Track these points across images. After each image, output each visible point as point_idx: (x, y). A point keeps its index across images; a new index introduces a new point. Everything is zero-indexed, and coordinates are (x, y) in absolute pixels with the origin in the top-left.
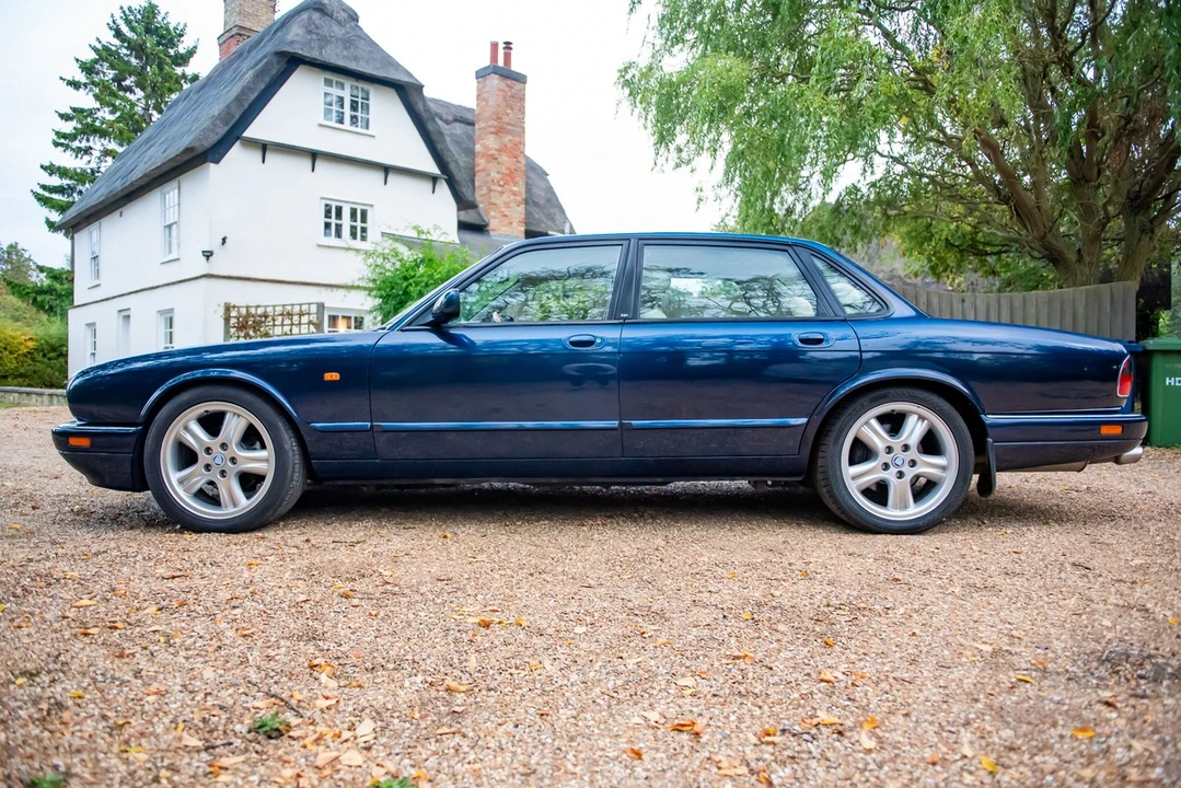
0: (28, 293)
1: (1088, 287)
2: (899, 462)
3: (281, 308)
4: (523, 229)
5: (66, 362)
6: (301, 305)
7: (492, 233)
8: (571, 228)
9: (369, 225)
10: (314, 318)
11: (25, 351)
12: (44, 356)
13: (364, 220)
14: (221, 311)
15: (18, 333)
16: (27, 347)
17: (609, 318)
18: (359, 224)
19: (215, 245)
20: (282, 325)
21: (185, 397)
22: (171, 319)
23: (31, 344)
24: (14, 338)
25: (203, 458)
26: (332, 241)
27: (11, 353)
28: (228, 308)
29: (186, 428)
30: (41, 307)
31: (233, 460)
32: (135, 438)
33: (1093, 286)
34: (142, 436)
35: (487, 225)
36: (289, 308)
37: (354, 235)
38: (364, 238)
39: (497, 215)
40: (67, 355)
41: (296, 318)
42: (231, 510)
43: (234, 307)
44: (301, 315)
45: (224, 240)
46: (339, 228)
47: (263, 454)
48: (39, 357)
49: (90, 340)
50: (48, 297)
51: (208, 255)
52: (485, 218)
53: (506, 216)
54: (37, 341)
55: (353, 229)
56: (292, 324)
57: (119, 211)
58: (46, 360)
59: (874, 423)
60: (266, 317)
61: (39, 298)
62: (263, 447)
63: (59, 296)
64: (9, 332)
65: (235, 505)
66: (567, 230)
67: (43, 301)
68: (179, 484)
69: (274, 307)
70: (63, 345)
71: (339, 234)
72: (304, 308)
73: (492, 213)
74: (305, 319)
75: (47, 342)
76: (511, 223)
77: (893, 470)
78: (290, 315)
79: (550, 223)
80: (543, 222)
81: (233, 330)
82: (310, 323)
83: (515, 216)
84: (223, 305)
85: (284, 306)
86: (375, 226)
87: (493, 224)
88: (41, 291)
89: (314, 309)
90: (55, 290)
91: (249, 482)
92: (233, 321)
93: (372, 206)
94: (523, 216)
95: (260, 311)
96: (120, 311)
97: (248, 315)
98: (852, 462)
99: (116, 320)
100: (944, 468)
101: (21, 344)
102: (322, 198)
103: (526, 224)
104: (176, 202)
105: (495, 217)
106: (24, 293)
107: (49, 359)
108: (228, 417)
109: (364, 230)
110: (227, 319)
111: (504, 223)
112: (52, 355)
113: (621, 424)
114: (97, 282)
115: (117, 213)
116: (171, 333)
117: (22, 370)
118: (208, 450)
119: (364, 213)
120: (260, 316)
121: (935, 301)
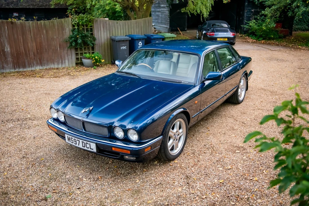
121: (111, 23)
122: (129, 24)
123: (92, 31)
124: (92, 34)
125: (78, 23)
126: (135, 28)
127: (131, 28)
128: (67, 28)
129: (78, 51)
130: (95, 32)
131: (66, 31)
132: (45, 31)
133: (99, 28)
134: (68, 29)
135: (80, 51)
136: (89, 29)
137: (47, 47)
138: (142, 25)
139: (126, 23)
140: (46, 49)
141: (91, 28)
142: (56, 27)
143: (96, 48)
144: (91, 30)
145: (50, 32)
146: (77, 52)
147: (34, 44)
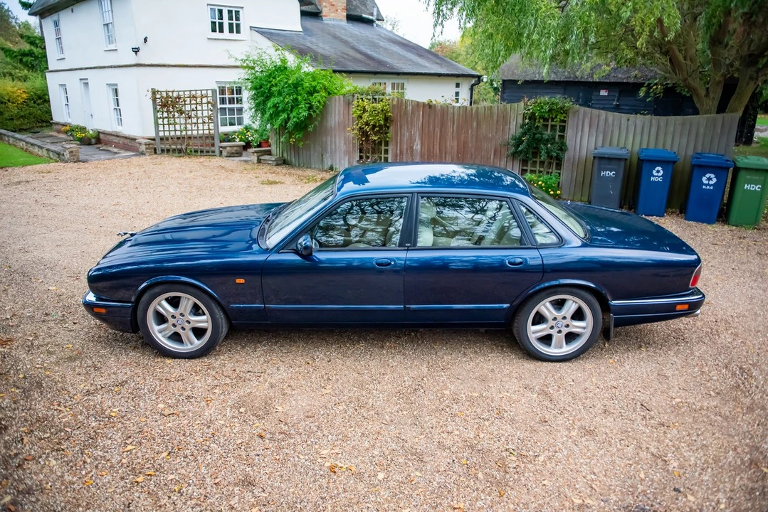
0: (16, 56)
1: (709, 115)
2: (559, 326)
3: (188, 93)
4: (345, 14)
5: (50, 106)
6: (201, 91)
7: (324, 18)
8: (378, 11)
9: (242, 22)
10: (210, 99)
11: (22, 100)
12: (35, 102)
13: (237, 19)
14: (150, 94)
15: (16, 89)
16: (22, 98)
17: (399, 246)
18: (234, 22)
19: (138, 43)
20: (191, 104)
21: (157, 290)
22: (116, 90)
23: (24, 96)
24: (13, 92)
25: (171, 321)
26: (217, 35)
27: (13, 103)
28: (154, 92)
29: (160, 304)
30: (26, 65)
31: (188, 322)
32: (131, 309)
33: (712, 115)
34: (135, 309)
35: (321, 12)
36: (194, 93)
37: (231, 31)
38: (238, 32)
39: (327, 5)
40: (49, 101)
41: (199, 100)
42: (190, 346)
43: (158, 91)
44: (202, 97)
45: (146, 40)
46: (221, 25)
47: (204, 318)
48: (31, 104)
49: (63, 96)
50: (30, 59)
51: (136, 50)
52: (319, 7)
53: (334, 5)
54: (28, 93)
55: (231, 25)
56: (197, 104)
57: (71, 8)
58: (35, 105)
59: (548, 305)
60: (180, 98)
61: (24, 60)
62: (204, 314)
63: (36, 58)
64: (9, 89)
65: (191, 344)
66: (375, 13)
67: (27, 62)
68: (159, 333)
69: (184, 92)
70: (46, 94)
71: (221, 31)
72: (204, 92)
73: (324, 4)
74: (205, 100)
75: (35, 94)
76: (337, 11)
77: (556, 330)
78: (195, 97)
79: (363, 8)
80: (359, 7)
81: (158, 107)
82: (208, 103)
83: (339, 4)
84: (150, 90)
85: (190, 91)
86: (245, 23)
87: (325, 12)
88: (24, 54)
89: (210, 93)
90: (34, 53)
91: (199, 332)
92: (158, 101)
93: (242, 8)
94: (345, 5)
95: (175, 94)
96: (81, 79)
97: (168, 96)
98: (534, 324)
99: (80, 86)
100: (584, 328)
101: (18, 96)
102: (208, 5)
103: (347, 10)
104: (110, 9)
105: (326, 7)
106: (13, 56)
107: (38, 104)
108: (182, 299)
109: (238, 26)
110: (154, 100)
111: (332, 11)
112: (39, 101)
113: (405, 307)
114: (62, 56)
115: (70, 9)
116: (117, 99)
117: (22, 114)
118: (173, 317)
119: (237, 12)
120: (176, 98)
121: (610, 119)
122: (662, 124)
123: (564, 132)
124: (562, 137)
125: (533, 114)
126: (677, 135)
127: (666, 134)
128: (514, 120)
129: (527, 166)
130: (569, 134)
131: (511, 127)
132: (475, 124)
133: (580, 127)
134: (515, 123)
135: (531, 167)
136: (558, 127)
137: (473, 150)
138: (702, 130)
139: (654, 122)
140: (472, 154)
141: (564, 124)
142: (495, 118)
143: (565, 165)
144: (563, 129)
145: (484, 126)
146: (525, 168)
147: (456, 143)
